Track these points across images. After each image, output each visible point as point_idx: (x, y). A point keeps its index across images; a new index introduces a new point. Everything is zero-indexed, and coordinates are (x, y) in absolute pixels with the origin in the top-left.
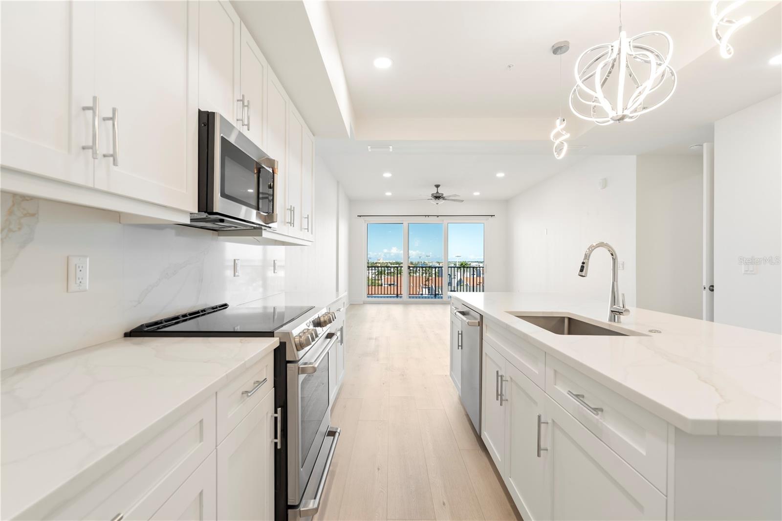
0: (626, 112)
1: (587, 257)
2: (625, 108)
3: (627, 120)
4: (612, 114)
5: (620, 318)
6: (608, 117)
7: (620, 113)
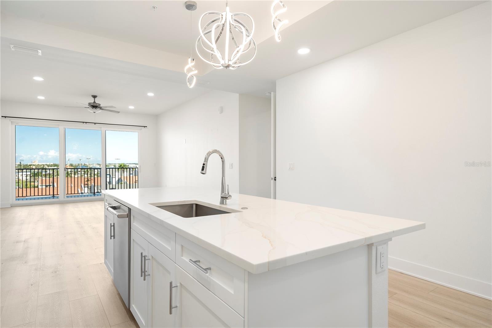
0: (230, 63)
1: (206, 160)
2: (229, 60)
3: (231, 68)
4: (222, 62)
5: (226, 201)
6: (220, 64)
7: (227, 62)
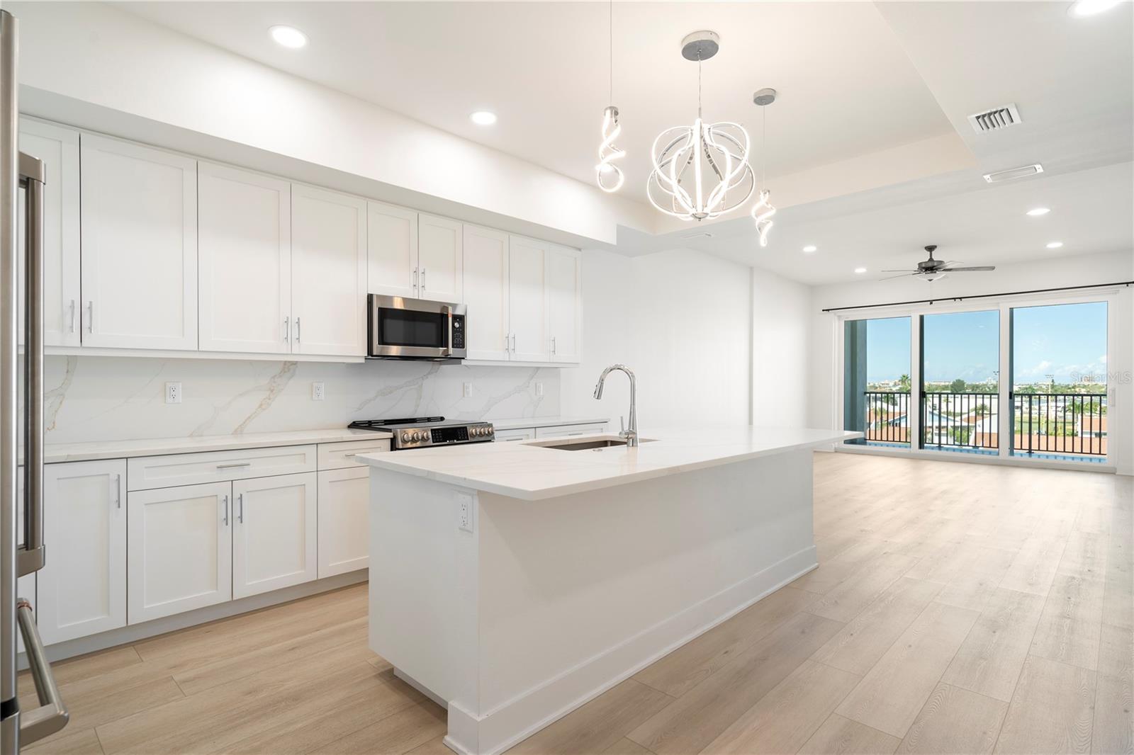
0: (706, 210)
1: (602, 381)
2: (705, 206)
3: (708, 218)
4: (693, 211)
6: (688, 213)
7: (700, 210)
